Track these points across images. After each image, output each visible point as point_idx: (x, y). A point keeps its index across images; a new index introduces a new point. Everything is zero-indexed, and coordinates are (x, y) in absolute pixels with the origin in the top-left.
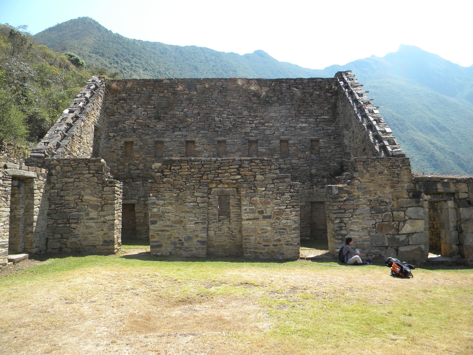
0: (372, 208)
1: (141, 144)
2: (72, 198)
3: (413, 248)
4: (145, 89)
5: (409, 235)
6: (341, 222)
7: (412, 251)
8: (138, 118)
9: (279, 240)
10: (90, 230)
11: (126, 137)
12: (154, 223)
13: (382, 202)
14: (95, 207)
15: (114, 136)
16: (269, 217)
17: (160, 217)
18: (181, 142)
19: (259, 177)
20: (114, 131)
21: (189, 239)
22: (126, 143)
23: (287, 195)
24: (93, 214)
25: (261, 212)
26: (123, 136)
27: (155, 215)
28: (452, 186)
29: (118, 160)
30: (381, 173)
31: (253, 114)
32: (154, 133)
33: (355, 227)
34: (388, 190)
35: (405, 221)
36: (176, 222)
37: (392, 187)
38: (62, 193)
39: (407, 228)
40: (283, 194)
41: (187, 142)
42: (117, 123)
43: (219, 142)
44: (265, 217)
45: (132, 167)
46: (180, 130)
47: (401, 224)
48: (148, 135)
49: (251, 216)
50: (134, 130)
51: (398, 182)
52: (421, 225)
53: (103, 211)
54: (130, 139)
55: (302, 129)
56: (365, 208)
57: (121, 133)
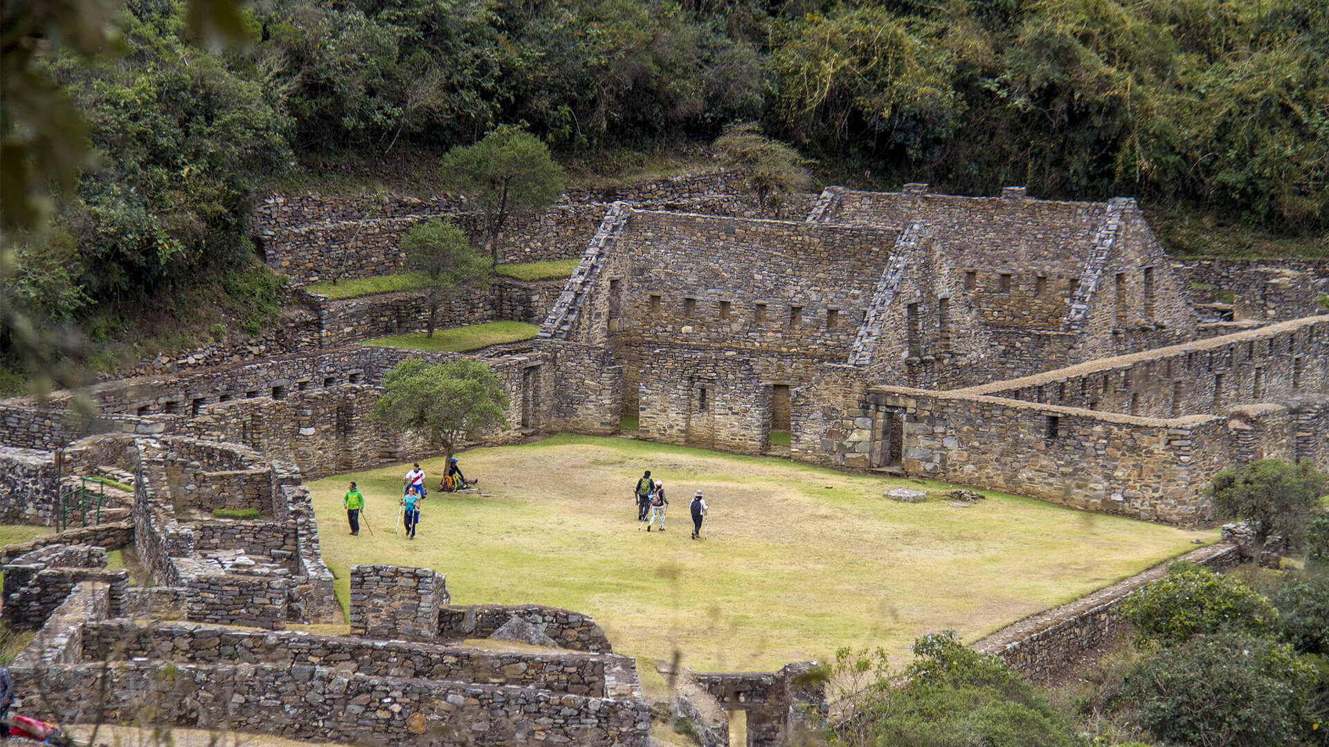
0: (824, 414)
1: (669, 300)
2: (574, 381)
3: (859, 455)
4: (674, 228)
5: (855, 443)
6: (797, 424)
7: (857, 458)
8: (666, 267)
9: (744, 435)
10: (590, 412)
11: (652, 289)
12: (643, 409)
13: (834, 409)
14: (595, 391)
15: (638, 288)
16: (737, 414)
17: (648, 404)
18: (715, 303)
19: (731, 376)
20: (639, 281)
21: (671, 427)
22: (653, 297)
23: (752, 396)
24: (593, 397)
25: (730, 409)
26: (649, 289)
27: (644, 403)
28: (901, 400)
29: (643, 318)
30: (835, 382)
31: (797, 273)
32: (684, 288)
33: (808, 431)
34: (840, 398)
35: (852, 430)
36: (660, 411)
37: (845, 397)
38: (566, 376)
39: (854, 436)
40: (749, 394)
41: (723, 303)
42: (642, 271)
43: (759, 305)
44: (733, 413)
45: (658, 328)
46: (714, 287)
47: (849, 432)
48: (677, 289)
49: (722, 411)
50: (661, 282)
51: (851, 392)
52: (867, 434)
53: (601, 395)
54: (657, 293)
55: (855, 297)
56: (818, 415)
57: (646, 284)
